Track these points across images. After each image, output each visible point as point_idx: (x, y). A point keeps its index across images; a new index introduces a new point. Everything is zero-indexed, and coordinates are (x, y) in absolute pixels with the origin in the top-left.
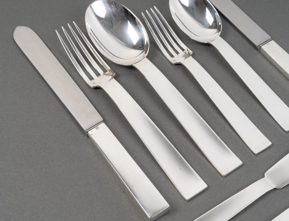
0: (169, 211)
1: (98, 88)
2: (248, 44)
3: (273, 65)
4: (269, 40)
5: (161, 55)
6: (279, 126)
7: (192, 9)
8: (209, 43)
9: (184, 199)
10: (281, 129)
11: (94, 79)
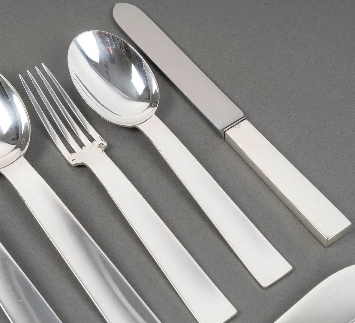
2: (204, 126)
3: (247, 164)
4: (240, 119)
6: (252, 278)
7: (106, 66)
8: (136, 127)
10: (255, 283)
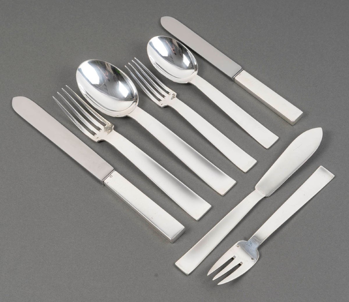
0: (185, 231)
1: (102, 142)
2: (223, 77)
4: (240, 71)
5: (150, 101)
6: (260, 146)
7: (171, 57)
8: (189, 83)
9: (195, 220)
10: (263, 148)
11: (96, 134)
